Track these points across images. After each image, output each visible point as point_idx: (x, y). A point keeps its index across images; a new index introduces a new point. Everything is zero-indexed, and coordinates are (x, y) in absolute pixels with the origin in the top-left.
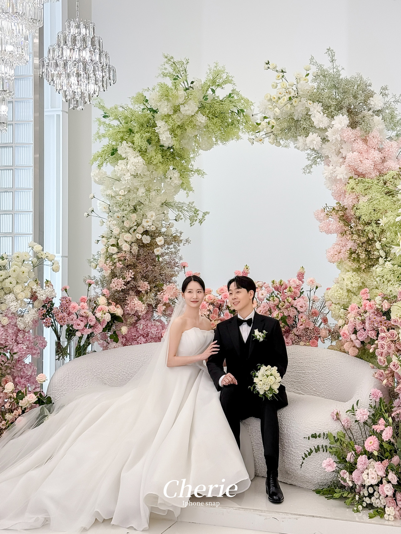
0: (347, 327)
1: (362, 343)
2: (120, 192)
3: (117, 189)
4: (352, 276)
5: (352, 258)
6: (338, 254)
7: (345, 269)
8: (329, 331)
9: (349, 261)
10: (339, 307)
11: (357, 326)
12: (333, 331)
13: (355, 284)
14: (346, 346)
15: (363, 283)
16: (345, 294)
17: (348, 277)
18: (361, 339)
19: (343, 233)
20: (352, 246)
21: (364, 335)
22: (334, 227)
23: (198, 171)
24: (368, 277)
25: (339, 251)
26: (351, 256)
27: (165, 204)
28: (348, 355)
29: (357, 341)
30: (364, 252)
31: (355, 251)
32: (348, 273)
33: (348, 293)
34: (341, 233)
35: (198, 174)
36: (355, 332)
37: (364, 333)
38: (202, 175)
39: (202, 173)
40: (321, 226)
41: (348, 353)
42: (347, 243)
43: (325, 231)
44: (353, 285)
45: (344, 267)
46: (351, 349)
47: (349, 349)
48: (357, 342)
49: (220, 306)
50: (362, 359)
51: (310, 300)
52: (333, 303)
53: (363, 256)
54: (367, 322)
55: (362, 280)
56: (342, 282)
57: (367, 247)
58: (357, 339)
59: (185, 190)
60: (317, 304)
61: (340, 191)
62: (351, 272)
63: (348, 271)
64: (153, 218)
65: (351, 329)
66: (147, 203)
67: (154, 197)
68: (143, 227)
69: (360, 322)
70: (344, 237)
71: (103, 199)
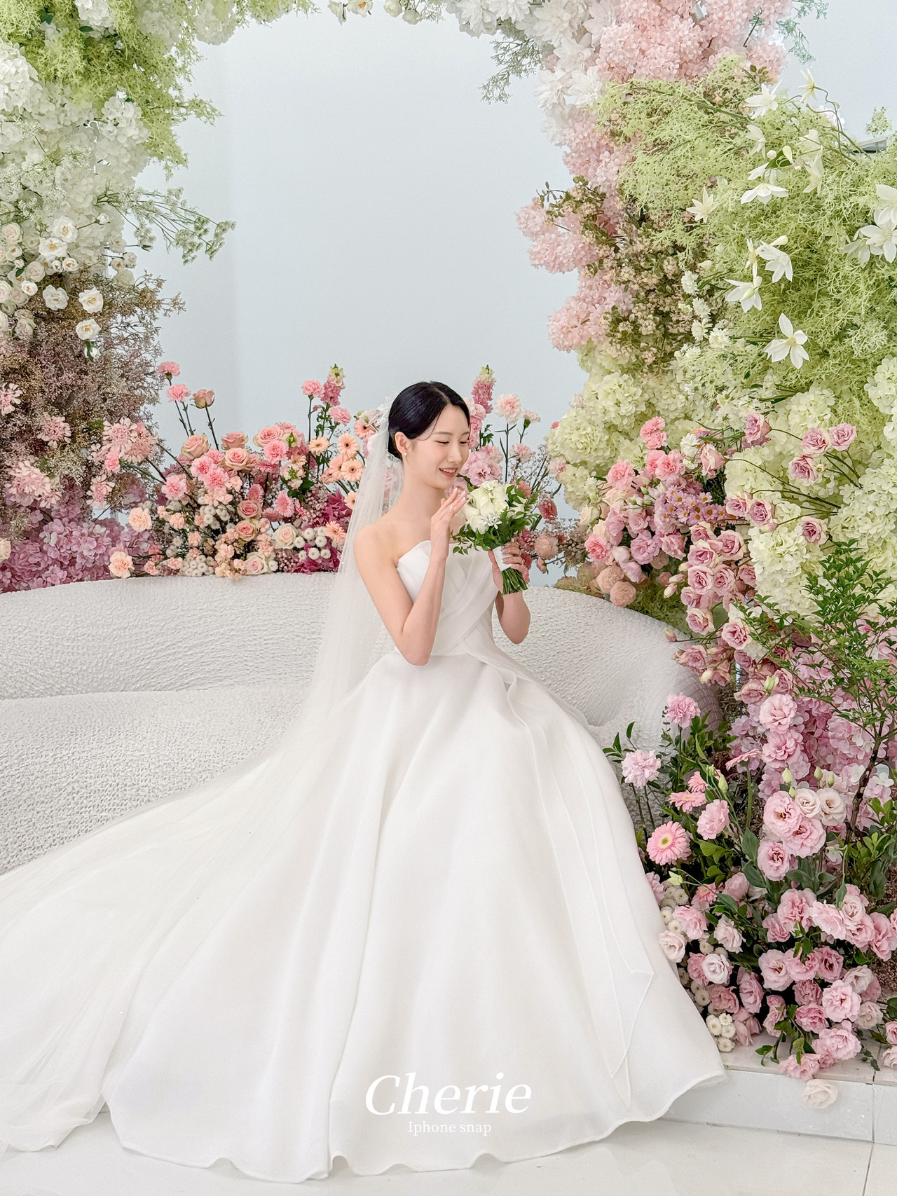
0: (604, 529)
1: (646, 568)
4: (620, 386)
5: (619, 335)
6: (579, 326)
7: (601, 367)
8: (560, 539)
9: (611, 343)
10: (586, 472)
11: (630, 522)
12: (569, 538)
13: (628, 409)
14: (603, 580)
15: (649, 404)
16: (599, 435)
17: (606, 387)
18: (642, 558)
19: (595, 267)
20: (618, 301)
21: (650, 549)
22: (571, 248)
23: (197, 105)
24: (662, 387)
25: (583, 316)
26: (615, 330)
27: (106, 199)
28: (607, 603)
29: (632, 564)
30: (651, 316)
31: (629, 316)
32: (608, 377)
33: (610, 434)
34: (589, 266)
35: (199, 115)
36: (626, 539)
37: (649, 542)
38: (209, 116)
39: (209, 110)
40: (535, 250)
41: (607, 597)
42: (606, 295)
43: (547, 263)
44: (623, 411)
45: (599, 361)
46: (615, 586)
47: (611, 586)
48: (629, 568)
49: (267, 480)
50: (647, 613)
51: (506, 456)
52: (568, 463)
53: (648, 326)
54: (659, 510)
55: (646, 397)
56: (592, 404)
57: (661, 302)
58: (631, 558)
59: (162, 159)
60: (528, 469)
61: (585, 144)
62: (617, 374)
63: (610, 373)
64: (70, 237)
65: (615, 533)
68: (44, 264)
69: (639, 511)
70: (597, 276)
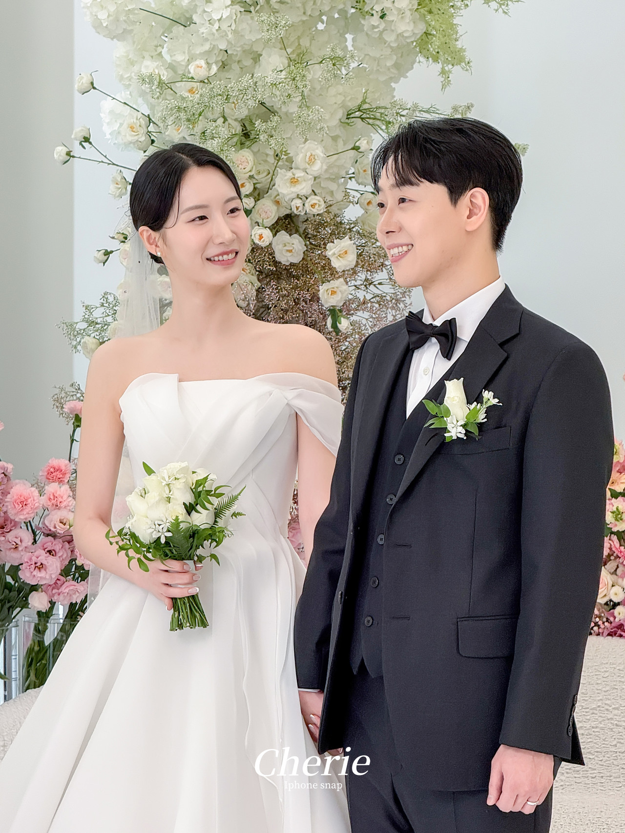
2: (192, 68)
3: (181, 58)
27: (359, 113)
59: (436, 60)
64: (317, 168)
66: (293, 108)
67: (318, 87)
68: (277, 203)
71: (123, 96)
